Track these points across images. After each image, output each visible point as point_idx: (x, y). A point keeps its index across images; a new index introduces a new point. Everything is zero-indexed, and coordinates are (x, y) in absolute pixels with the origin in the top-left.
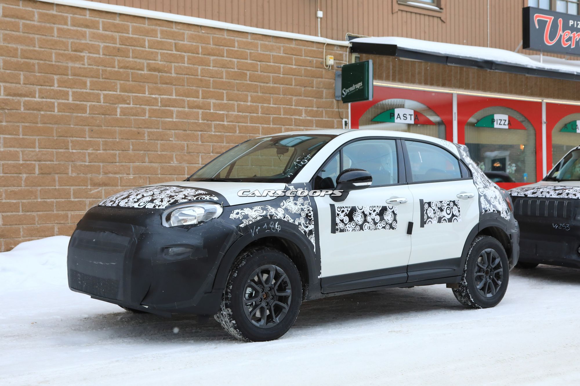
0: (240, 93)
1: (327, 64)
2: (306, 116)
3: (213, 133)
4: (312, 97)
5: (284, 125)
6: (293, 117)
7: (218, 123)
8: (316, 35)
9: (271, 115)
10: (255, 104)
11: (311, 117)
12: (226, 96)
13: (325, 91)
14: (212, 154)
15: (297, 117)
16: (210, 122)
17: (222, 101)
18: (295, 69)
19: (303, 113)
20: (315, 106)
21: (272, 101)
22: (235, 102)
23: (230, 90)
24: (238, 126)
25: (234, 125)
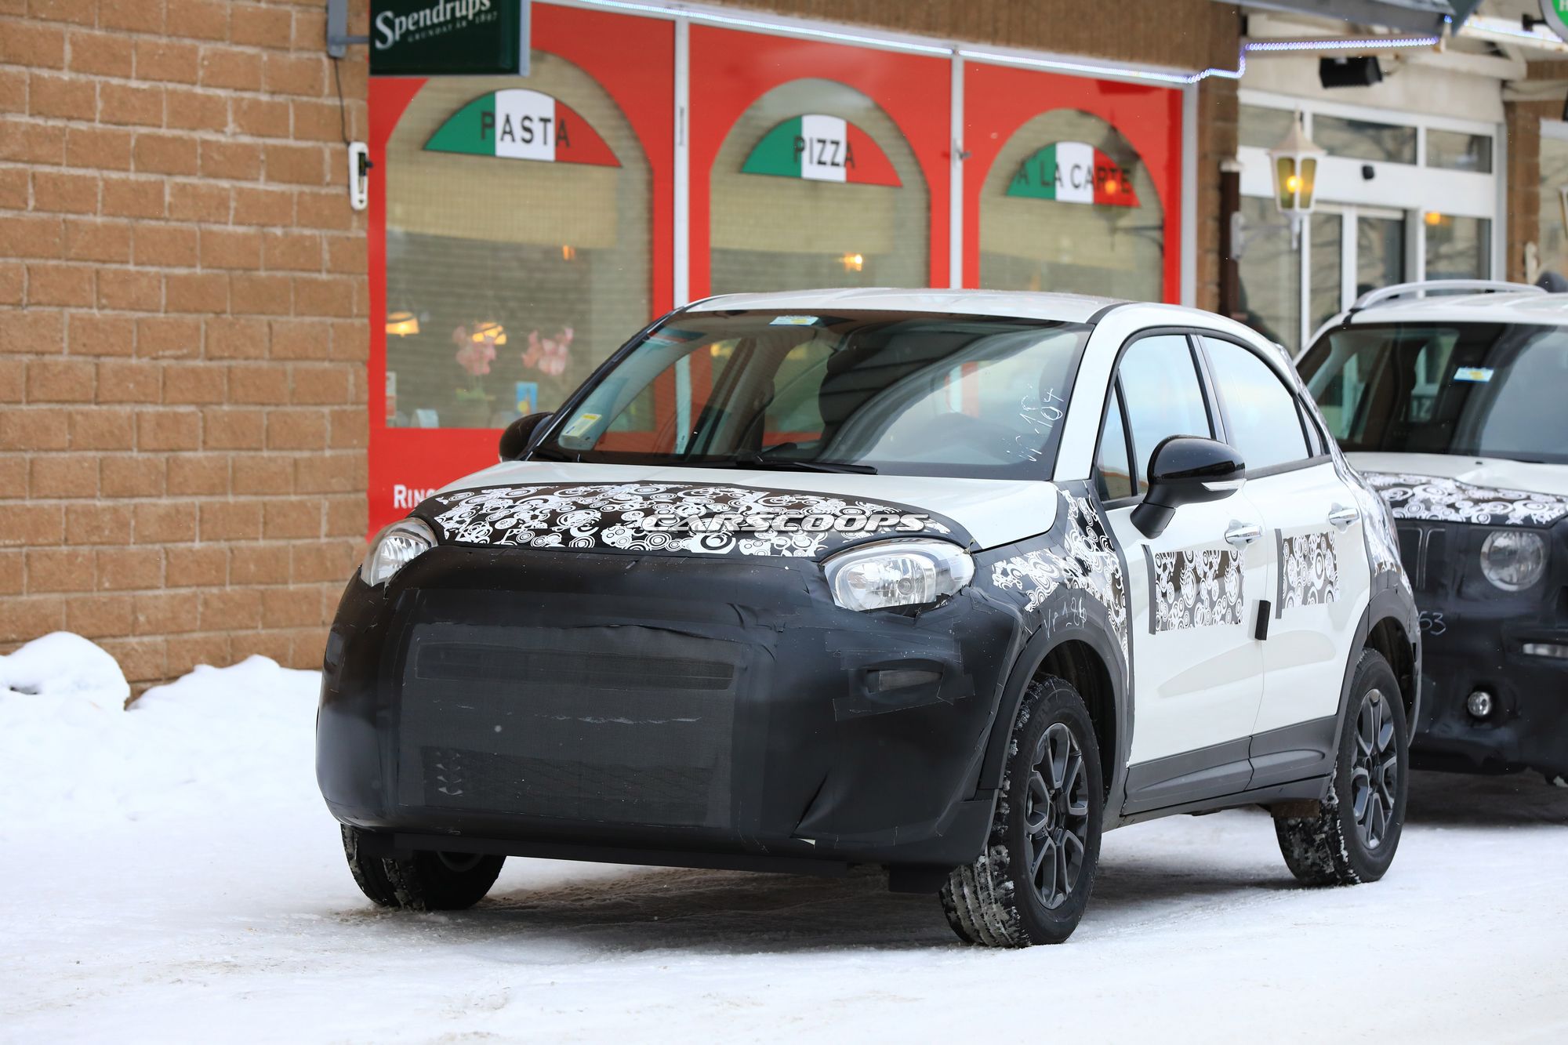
0: (39, 26)
2: (238, 130)
4: (257, 44)
5: (169, 174)
6: (200, 135)
9: (130, 128)
10: (83, 78)
11: (252, 135)
13: (295, 13)
15: (211, 137)
19: (230, 117)
20: (264, 86)
21: (134, 64)
22: (23, 69)
23: (10, 14)
24: (34, 176)
25: (21, 174)
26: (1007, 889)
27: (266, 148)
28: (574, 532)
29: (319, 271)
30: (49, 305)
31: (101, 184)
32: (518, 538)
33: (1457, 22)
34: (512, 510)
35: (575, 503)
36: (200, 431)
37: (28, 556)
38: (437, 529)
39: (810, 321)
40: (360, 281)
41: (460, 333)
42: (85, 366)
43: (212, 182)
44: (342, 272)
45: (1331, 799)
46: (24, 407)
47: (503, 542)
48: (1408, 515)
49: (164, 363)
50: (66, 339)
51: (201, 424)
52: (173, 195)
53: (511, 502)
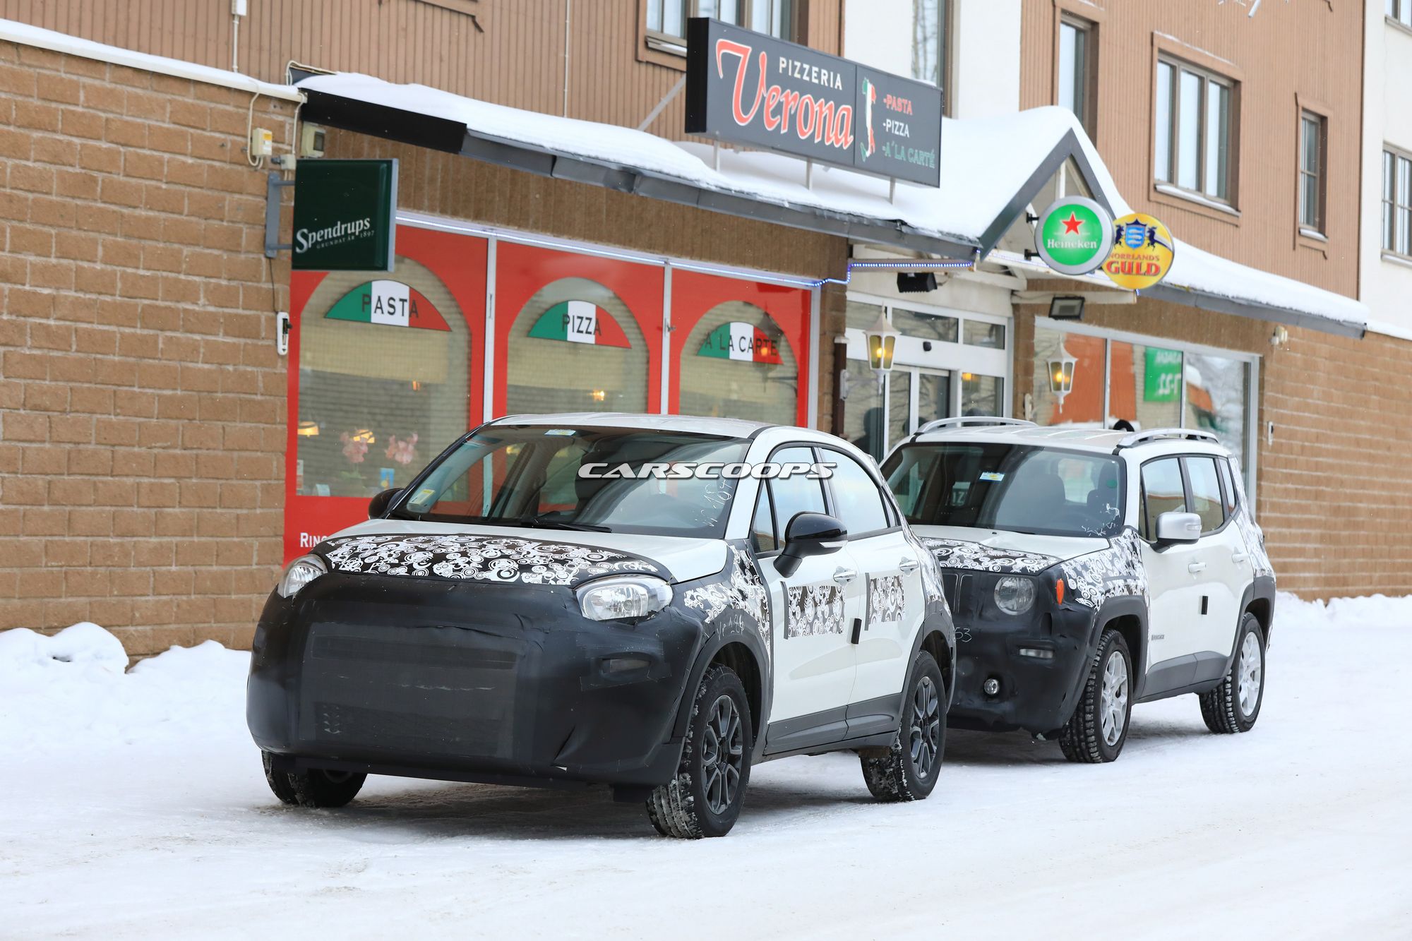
0: (83, 234)
1: (254, 154)
2: (207, 303)
3: (28, 352)
4: (221, 248)
5: (162, 330)
6: (182, 305)
7: (38, 321)
8: (229, 68)
9: (138, 300)
10: (109, 268)
11: (216, 306)
12: (56, 243)
13: (246, 229)
14: (22, 412)
15: (189, 306)
16: (22, 319)
17: (49, 260)
18: (192, 165)
19: (202, 295)
20: (224, 275)
21: (142, 259)
22: (72, 261)
23: (65, 227)
24: (76, 330)
25: (68, 328)
26: (689, 801)
27: (224, 315)
28: (415, 566)
29: (256, 394)
30: (83, 412)
31: (118, 335)
32: (379, 569)
33: (984, 253)
34: (376, 551)
35: (416, 547)
36: (177, 495)
37: (66, 573)
38: (327, 562)
39: (571, 433)
40: (281, 401)
41: (345, 435)
42: (105, 451)
43: (189, 335)
44: (271, 395)
45: (897, 746)
46: (66, 477)
47: (369, 571)
48: (949, 566)
49: (155, 451)
50: (94, 435)
51: (178, 491)
52: (164, 343)
53: (375, 546)
